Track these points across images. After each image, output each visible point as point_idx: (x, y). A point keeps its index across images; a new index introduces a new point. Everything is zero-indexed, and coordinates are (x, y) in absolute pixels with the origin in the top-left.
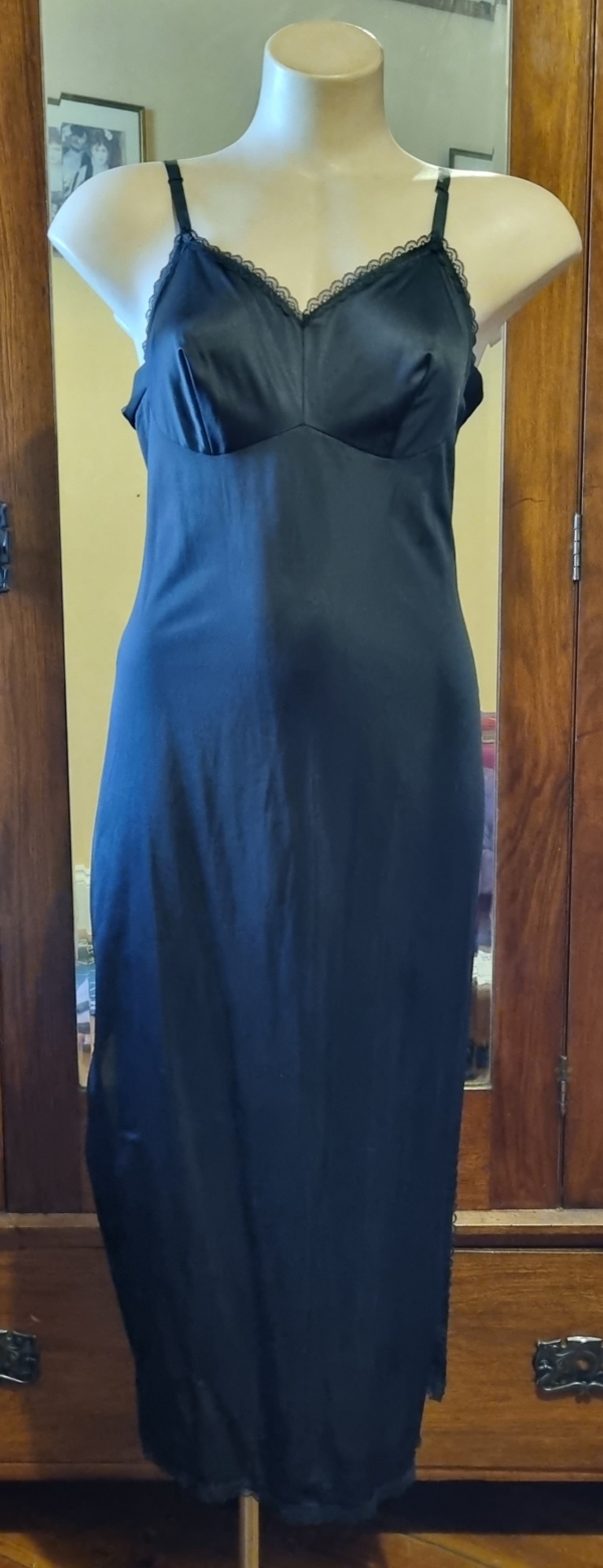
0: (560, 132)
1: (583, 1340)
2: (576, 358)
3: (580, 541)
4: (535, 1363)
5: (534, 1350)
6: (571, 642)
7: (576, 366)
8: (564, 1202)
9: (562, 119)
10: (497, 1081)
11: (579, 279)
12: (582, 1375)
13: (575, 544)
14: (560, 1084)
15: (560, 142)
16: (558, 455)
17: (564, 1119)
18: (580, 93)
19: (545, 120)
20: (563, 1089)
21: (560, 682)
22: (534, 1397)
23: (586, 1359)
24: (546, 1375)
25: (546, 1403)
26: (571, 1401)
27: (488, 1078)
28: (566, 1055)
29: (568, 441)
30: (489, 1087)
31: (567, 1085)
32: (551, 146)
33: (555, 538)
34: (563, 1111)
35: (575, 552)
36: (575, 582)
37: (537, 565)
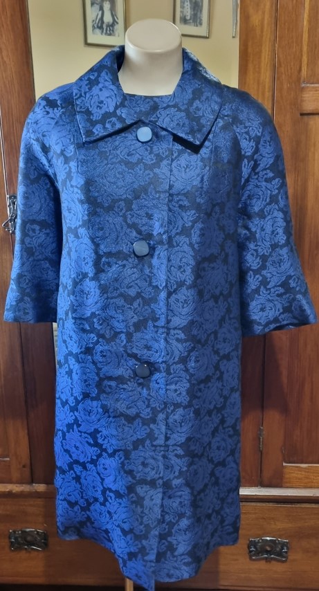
1: (268, 538)
4: (249, 547)
5: (248, 542)
8: (263, 485)
9: (263, 19)
12: (267, 552)
14: (260, 438)
15: (262, 32)
17: (261, 452)
18: (271, 6)
19: (255, 19)
20: (261, 440)
22: (248, 559)
23: (269, 546)
24: (253, 552)
25: (252, 562)
26: (263, 562)
28: (262, 426)
31: (263, 438)
32: (258, 32)
34: (261, 449)
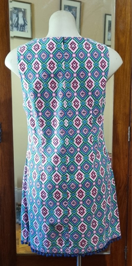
0: (126, 43)
2: (129, 92)
3: (130, 133)
6: (128, 155)
7: (129, 95)
9: (126, 40)
10: (111, 252)
11: (130, 75)
13: (129, 133)
15: (126, 45)
16: (125, 114)
19: (122, 40)
20: (126, 253)
21: (125, 163)
27: (109, 251)
28: (126, 246)
29: (127, 111)
30: (109, 253)
31: (127, 253)
33: (124, 132)
34: (126, 259)
35: (129, 135)
36: (129, 142)
37: (120, 138)
